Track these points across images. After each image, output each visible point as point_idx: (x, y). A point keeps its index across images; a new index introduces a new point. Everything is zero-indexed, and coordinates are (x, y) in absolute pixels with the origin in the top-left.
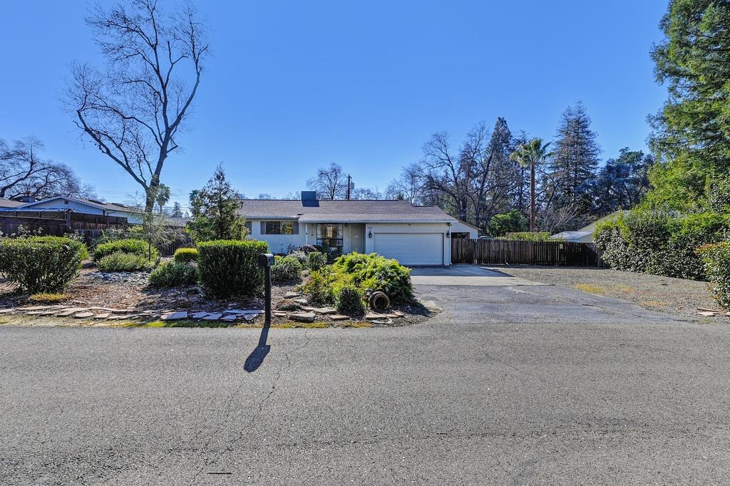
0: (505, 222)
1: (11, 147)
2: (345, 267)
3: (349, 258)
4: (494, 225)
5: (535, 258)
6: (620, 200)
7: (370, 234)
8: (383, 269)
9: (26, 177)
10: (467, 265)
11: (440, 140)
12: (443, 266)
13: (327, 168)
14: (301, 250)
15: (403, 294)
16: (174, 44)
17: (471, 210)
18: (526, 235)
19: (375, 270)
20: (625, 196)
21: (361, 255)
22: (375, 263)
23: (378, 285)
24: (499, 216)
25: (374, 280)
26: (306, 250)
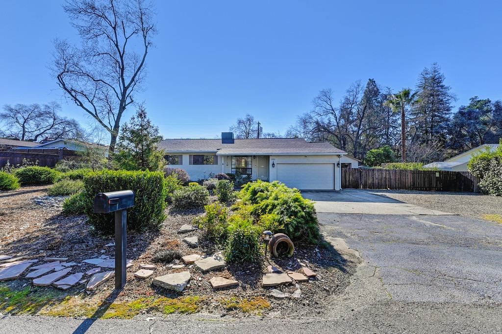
0: (379, 155)
1: (43, 109)
2: (248, 195)
3: (255, 185)
4: (370, 157)
5: (414, 184)
6: (471, 137)
7: (273, 164)
8: (286, 202)
9: (51, 128)
10: (354, 190)
11: (326, 96)
12: (334, 191)
13: (244, 118)
14: (216, 177)
15: (310, 235)
16: (126, 24)
17: (350, 146)
18: (402, 165)
19: (276, 202)
20: (476, 135)
21: (265, 184)
22: (277, 195)
23: (280, 223)
24: (373, 150)
25: (274, 216)
26: (220, 177)
